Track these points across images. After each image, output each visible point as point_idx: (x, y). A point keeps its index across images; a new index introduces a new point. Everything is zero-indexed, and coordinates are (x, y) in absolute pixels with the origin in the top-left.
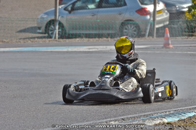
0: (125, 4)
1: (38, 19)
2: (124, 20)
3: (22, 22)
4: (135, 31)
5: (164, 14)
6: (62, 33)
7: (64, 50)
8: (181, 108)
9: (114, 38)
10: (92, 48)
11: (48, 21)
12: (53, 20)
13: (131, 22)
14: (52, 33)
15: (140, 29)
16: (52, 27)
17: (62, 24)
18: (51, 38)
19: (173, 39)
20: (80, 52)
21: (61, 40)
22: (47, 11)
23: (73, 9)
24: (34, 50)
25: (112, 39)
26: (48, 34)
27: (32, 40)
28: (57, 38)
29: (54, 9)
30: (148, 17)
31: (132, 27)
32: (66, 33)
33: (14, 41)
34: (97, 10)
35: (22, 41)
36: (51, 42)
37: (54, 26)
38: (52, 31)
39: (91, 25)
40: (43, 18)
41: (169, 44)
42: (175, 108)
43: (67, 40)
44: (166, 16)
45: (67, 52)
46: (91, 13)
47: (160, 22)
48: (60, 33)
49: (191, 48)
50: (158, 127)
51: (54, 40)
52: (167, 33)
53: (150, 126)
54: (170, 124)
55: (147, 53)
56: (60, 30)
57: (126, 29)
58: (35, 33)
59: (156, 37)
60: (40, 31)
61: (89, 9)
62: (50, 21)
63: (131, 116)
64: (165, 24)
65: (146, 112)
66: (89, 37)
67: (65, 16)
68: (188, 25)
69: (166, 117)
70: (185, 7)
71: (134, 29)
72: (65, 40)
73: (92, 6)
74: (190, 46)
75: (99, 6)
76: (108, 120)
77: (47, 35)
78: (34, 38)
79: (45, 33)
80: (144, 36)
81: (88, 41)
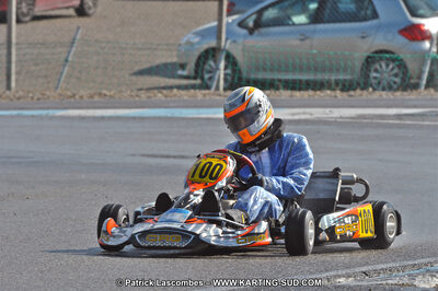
0: (375, 15)
1: (180, 45)
2: (373, 50)
3: (145, 52)
4: (396, 75)
6: (233, 78)
9: (349, 90)
10: (299, 114)
11: (202, 50)
12: (214, 49)
13: (387, 56)
14: (211, 78)
15: (407, 71)
16: (212, 63)
17: (234, 58)
18: (208, 87)
22: (201, 28)
23: (258, 24)
24: (169, 115)
25: (345, 94)
26: (202, 78)
27: (165, 92)
29: (215, 24)
30: (427, 44)
31: (391, 66)
32: (240, 79)
33: (125, 95)
34: (312, 27)
35: (144, 95)
36: (207, 98)
37: (215, 61)
38: (210, 72)
39: (297, 61)
40: (192, 44)
46: (299, 35)
48: (229, 78)
51: (213, 94)
55: (422, 127)
56: (229, 71)
57: (376, 71)
58: (173, 76)
60: (185, 73)
61: (294, 24)
62: (207, 52)
63: (384, 266)
65: (418, 258)
66: (293, 89)
67: (240, 41)
71: (393, 72)
73: (300, 19)
75: (316, 18)
76: (332, 273)
77: (198, 82)
78: (171, 88)
79: (195, 78)
80: (416, 86)
81: (291, 96)
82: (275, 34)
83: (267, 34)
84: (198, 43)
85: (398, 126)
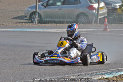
0: (80, 3)
1: (25, 11)
2: (79, 12)
3: (15, 13)
5: (104, 10)
6: (40, 20)
7: (41, 31)
8: (115, 69)
10: (59, 30)
12: (35, 12)
13: (83, 14)
14: (34, 20)
15: (89, 19)
16: (34, 16)
17: (40, 14)
18: (33, 23)
19: (110, 25)
20: (51, 32)
21: (39, 24)
22: (31, 6)
23: (47, 5)
24: (22, 30)
27: (21, 24)
28: (37, 23)
29: (35, 5)
30: (94, 11)
32: (42, 20)
33: (10, 24)
34: (62, 6)
35: (15, 25)
36: (33, 26)
37: (35, 15)
38: (34, 18)
40: (28, 10)
41: (107, 29)
42: (111, 69)
43: (43, 24)
44: (105, 11)
45: (43, 32)
46: (59, 8)
47: (102, 15)
48: (39, 20)
49: (121, 31)
50: (100, 81)
51: (35, 25)
52: (106, 22)
53: (95, 80)
54: (108, 79)
55: (93, 34)
56: (39, 18)
57: (80, 18)
58: (23, 20)
59: (99, 24)
60: (26, 19)
61: (57, 5)
62: (33, 13)
63: (83, 73)
64: (105, 16)
65: (93, 71)
66: (57, 23)
67: (42, 10)
68: (119, 17)
69: (105, 75)
70: (118, 5)
71: (85, 19)
72: (42, 24)
73: (59, 4)
74: (121, 30)
75: (63, 3)
77: (30, 21)
78: (23, 23)
79: (29, 20)
80: (91, 23)
81: (56, 25)
82: (52, 8)
83: (50, 8)
84: (30, 10)
85: (87, 34)
